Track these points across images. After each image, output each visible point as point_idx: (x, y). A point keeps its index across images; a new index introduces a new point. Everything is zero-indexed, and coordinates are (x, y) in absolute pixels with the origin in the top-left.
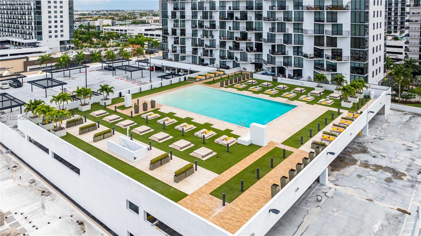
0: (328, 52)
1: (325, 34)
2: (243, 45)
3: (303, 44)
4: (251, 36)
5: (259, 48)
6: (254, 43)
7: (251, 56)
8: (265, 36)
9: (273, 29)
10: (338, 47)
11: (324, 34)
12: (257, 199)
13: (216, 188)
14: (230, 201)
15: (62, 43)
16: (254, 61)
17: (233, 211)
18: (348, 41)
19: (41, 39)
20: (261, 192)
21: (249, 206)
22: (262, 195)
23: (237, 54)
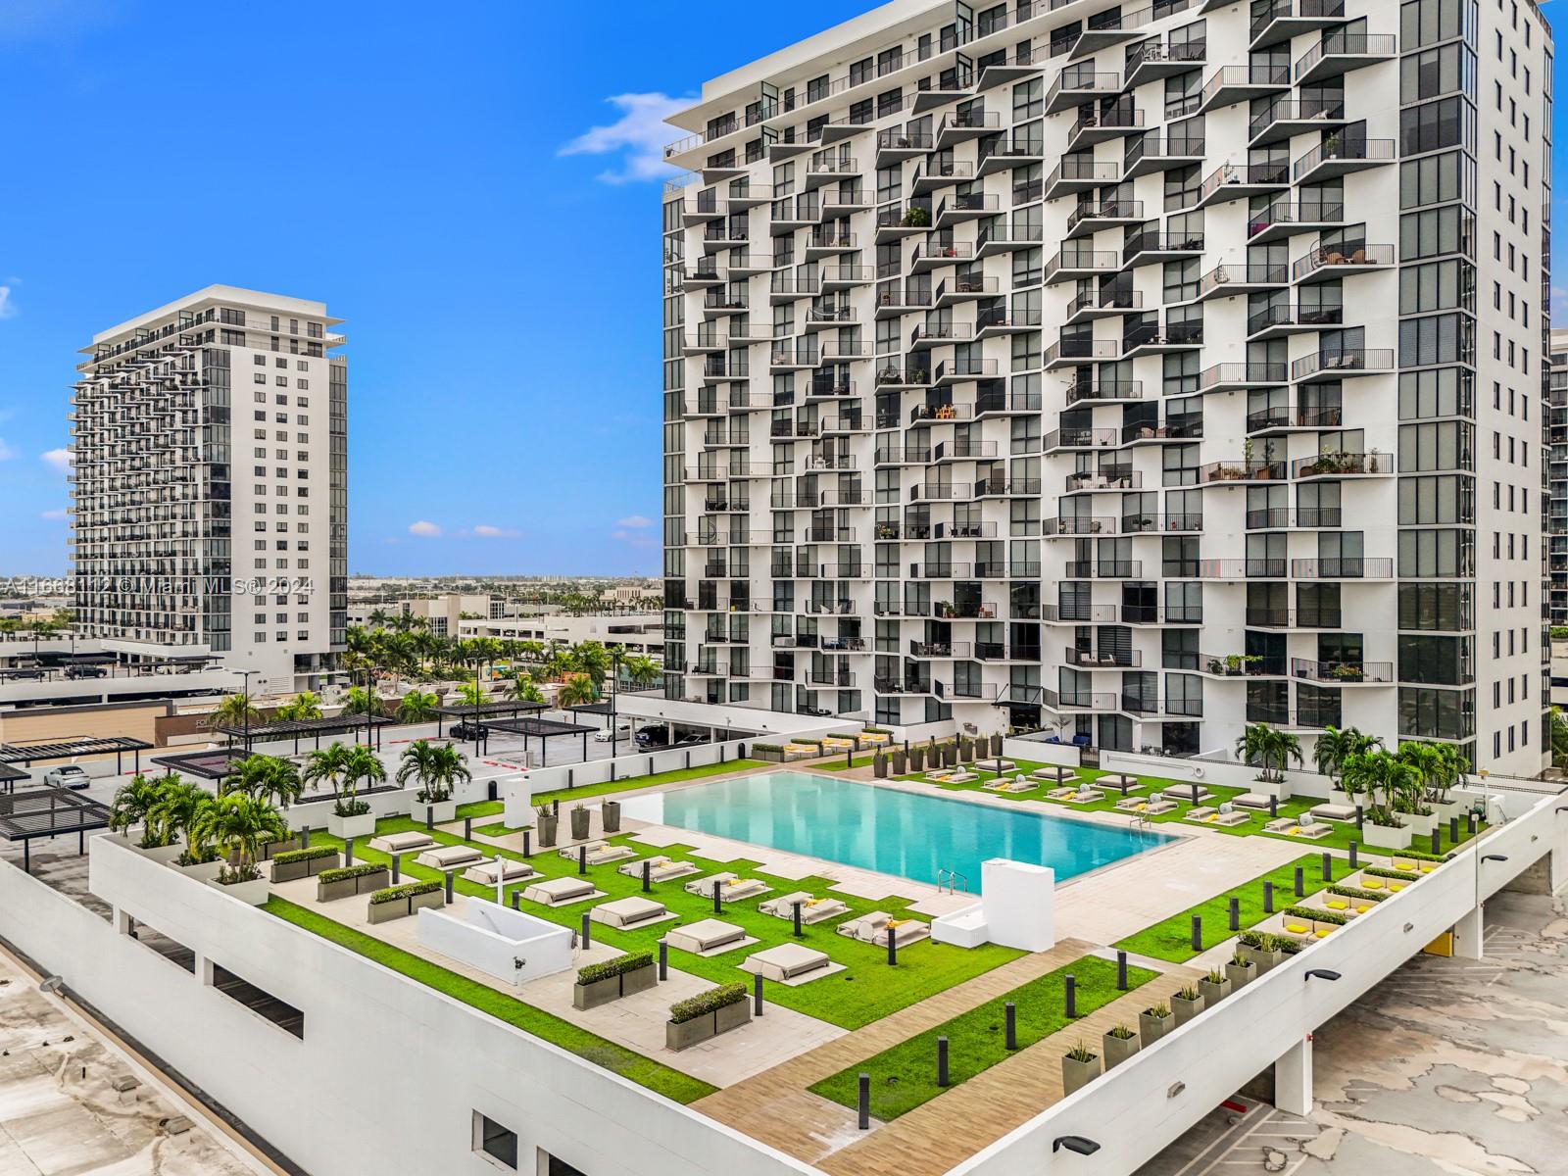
0: (1303, 649)
1: (1289, 578)
2: (964, 637)
3: (1200, 622)
4: (997, 601)
5: (1027, 642)
6: (1007, 627)
7: (995, 678)
8: (1049, 596)
9: (1082, 566)
10: (1346, 627)
11: (1285, 576)
12: (1002, 1113)
13: (834, 1072)
14: (889, 1115)
15: (302, 662)
16: (1006, 697)
17: (902, 1148)
18: (1388, 601)
19: (227, 647)
20: (1024, 1090)
21: (968, 1134)
22: (1027, 1101)
23: (941, 672)
